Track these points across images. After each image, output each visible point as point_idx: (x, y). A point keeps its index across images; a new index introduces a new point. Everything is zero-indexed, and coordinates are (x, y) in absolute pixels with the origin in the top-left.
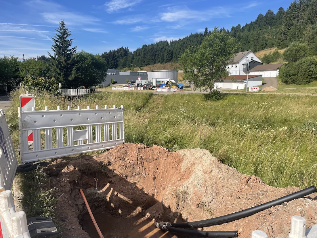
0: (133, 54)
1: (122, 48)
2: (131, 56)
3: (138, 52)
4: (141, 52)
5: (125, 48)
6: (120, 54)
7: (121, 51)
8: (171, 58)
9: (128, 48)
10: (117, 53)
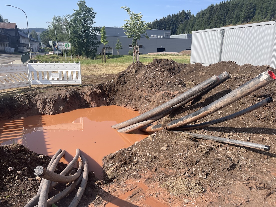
0: (195, 18)
1: (183, 11)
2: (193, 19)
3: (201, 14)
4: (205, 13)
5: (186, 11)
6: (181, 19)
7: (182, 15)
8: (251, 15)
9: (190, 11)
10: (177, 17)
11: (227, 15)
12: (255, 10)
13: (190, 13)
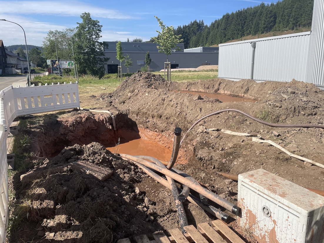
0: (209, 29)
1: (196, 22)
2: (206, 30)
3: (216, 25)
4: (220, 23)
5: (198, 22)
6: (193, 30)
7: (194, 26)
9: (202, 21)
10: (189, 29)
11: (244, 25)
12: (275, 18)
13: (203, 23)
